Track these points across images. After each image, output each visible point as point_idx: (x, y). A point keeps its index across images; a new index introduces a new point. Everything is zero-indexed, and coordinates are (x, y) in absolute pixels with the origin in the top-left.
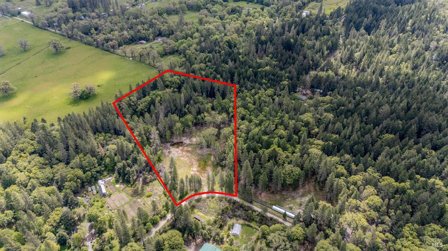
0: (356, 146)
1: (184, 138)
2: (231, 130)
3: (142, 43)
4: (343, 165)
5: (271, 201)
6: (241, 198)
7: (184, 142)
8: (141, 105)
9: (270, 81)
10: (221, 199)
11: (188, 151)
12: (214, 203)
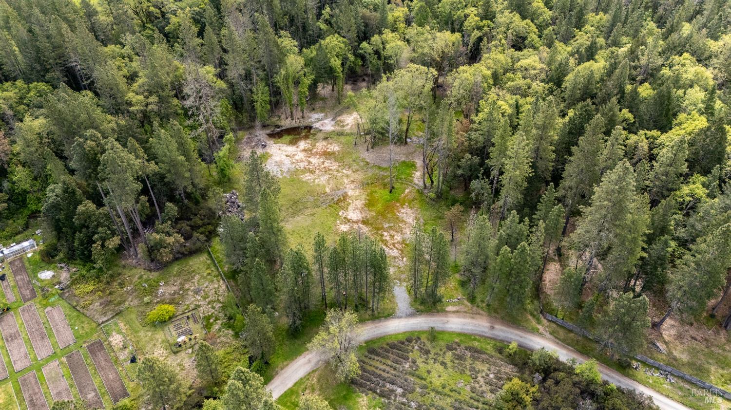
1: (315, 116)
2: (489, 73)
6: (565, 343)
7: (317, 125)
10: (476, 344)
11: (327, 155)
12: (443, 364)
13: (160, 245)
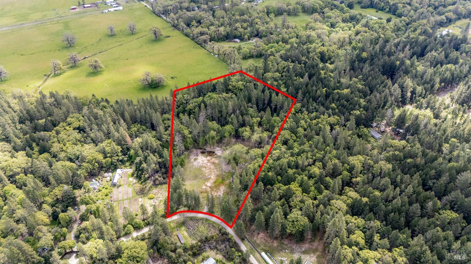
0: (393, 214)
1: (218, 149)
2: (262, 153)
3: (235, 42)
4: (364, 232)
5: (265, 246)
6: (235, 231)
7: (216, 152)
8: (191, 105)
9: (340, 107)
10: (215, 225)
11: (213, 163)
12: (205, 227)
13: (157, 179)
